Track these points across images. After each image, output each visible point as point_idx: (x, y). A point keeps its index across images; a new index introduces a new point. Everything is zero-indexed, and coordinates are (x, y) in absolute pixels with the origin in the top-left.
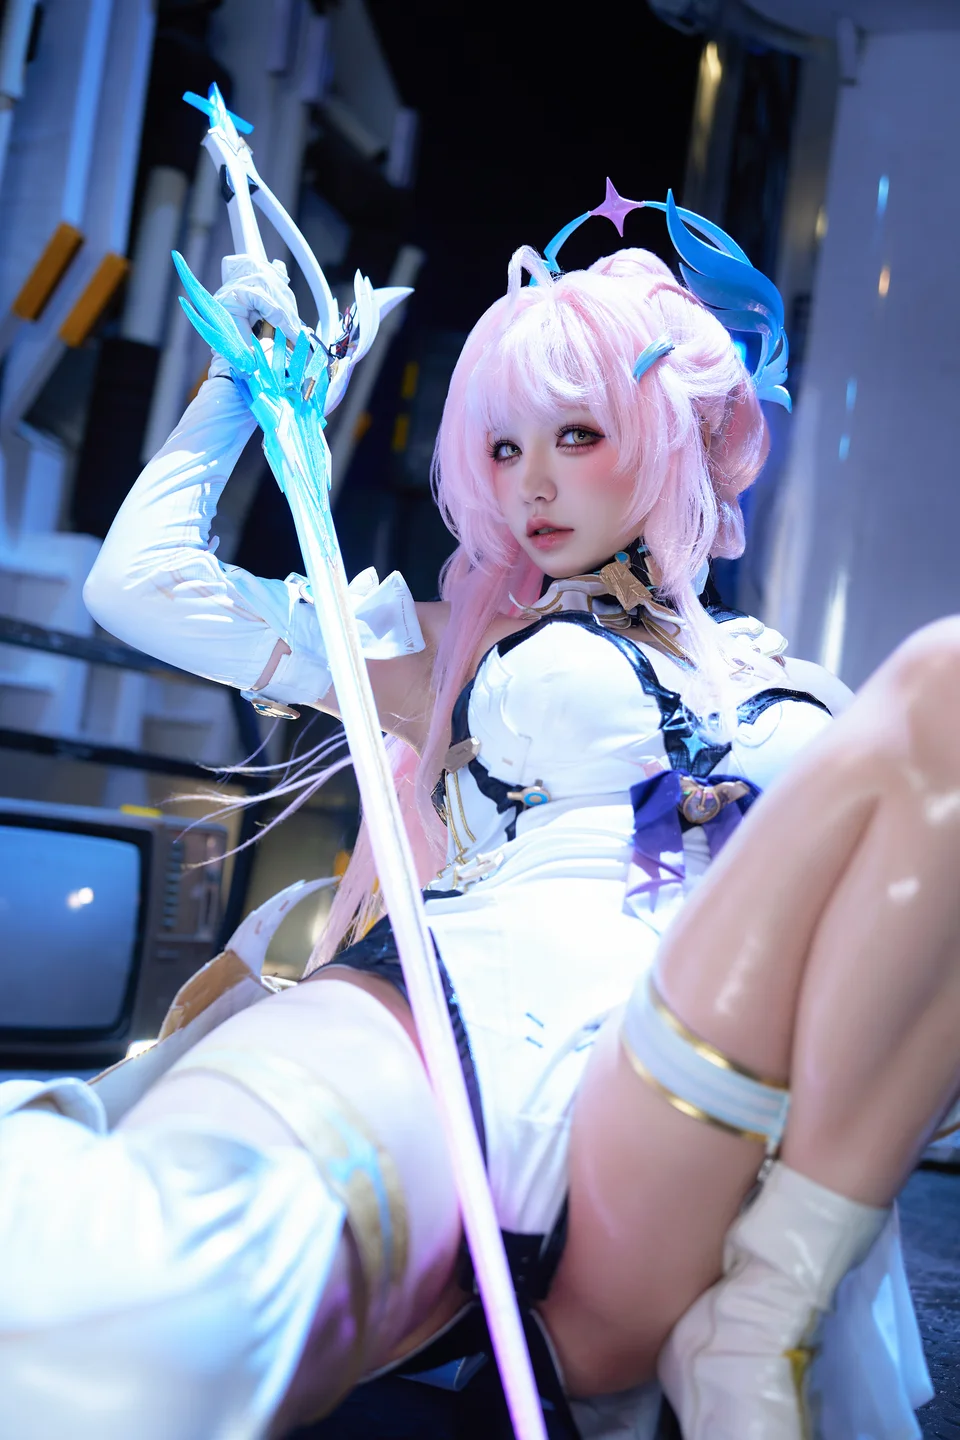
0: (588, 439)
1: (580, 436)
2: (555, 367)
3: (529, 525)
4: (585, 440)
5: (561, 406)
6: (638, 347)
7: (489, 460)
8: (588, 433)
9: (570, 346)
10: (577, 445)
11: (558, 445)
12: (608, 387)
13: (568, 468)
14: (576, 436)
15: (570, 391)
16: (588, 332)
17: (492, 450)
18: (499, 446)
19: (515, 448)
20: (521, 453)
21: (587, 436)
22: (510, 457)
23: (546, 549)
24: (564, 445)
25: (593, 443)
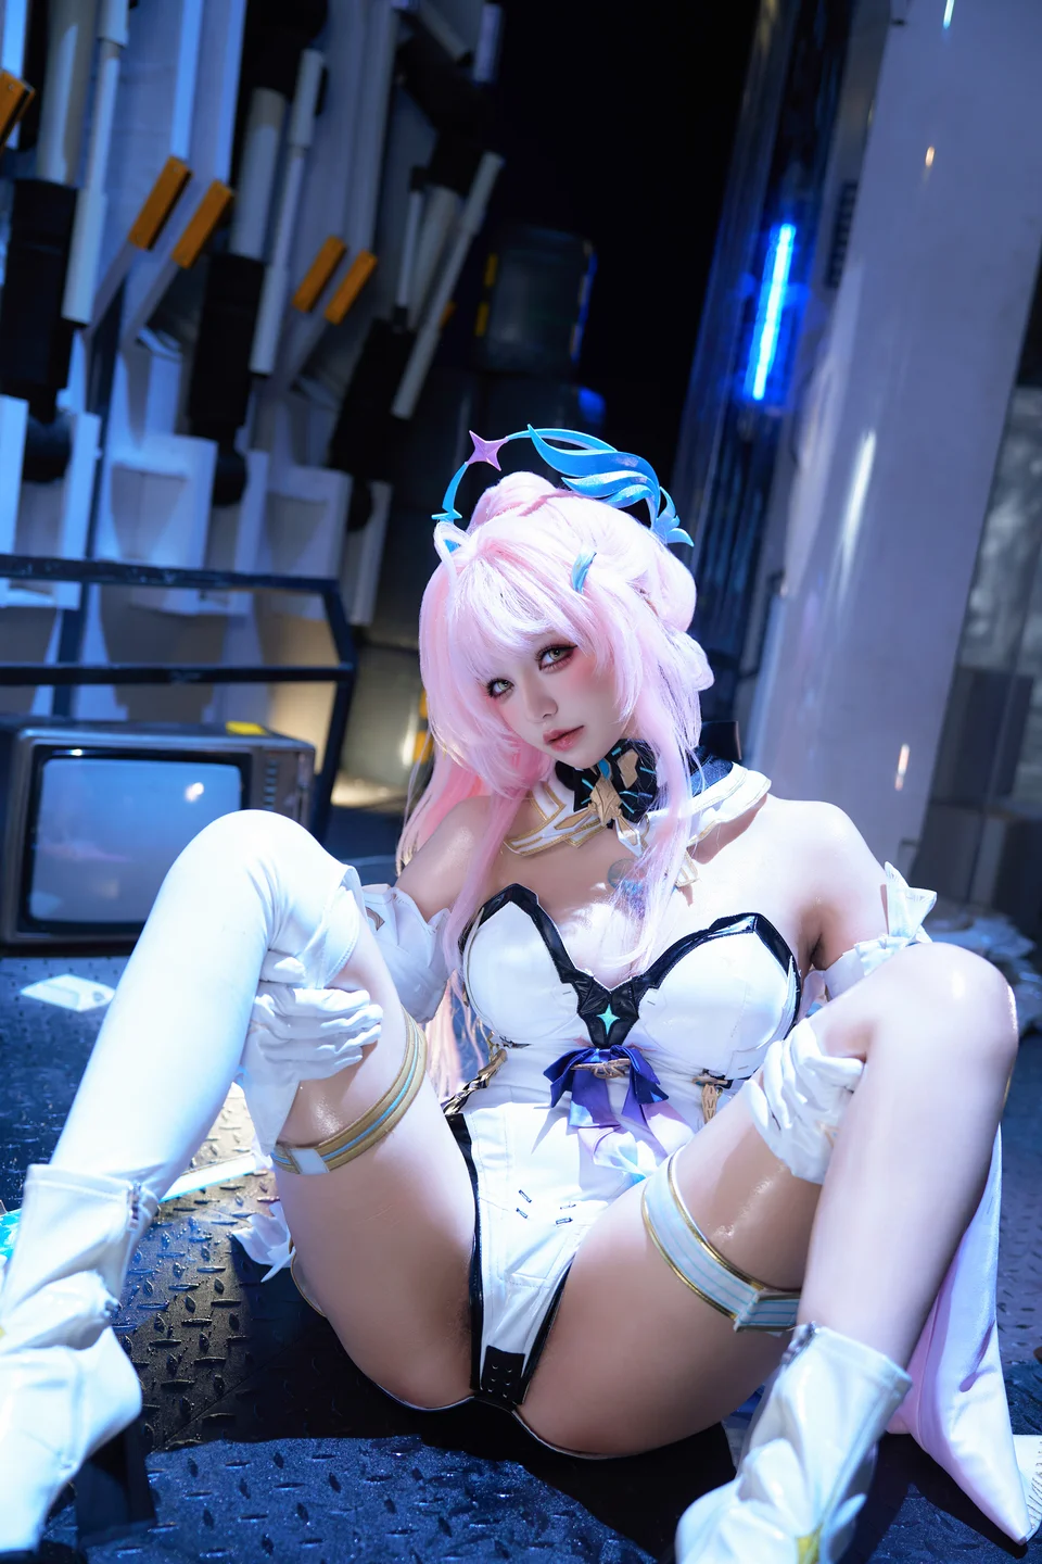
1: (555, 653)
2: (516, 614)
3: (546, 737)
4: (561, 656)
5: (528, 639)
7: (491, 699)
8: (561, 649)
9: (518, 590)
11: (541, 668)
12: (564, 611)
13: (558, 683)
14: (552, 655)
15: (533, 626)
16: (526, 572)
17: (486, 690)
18: (491, 685)
19: (504, 682)
20: (512, 685)
21: (559, 651)
22: (504, 691)
23: (565, 750)
24: (545, 667)
25: (568, 656)
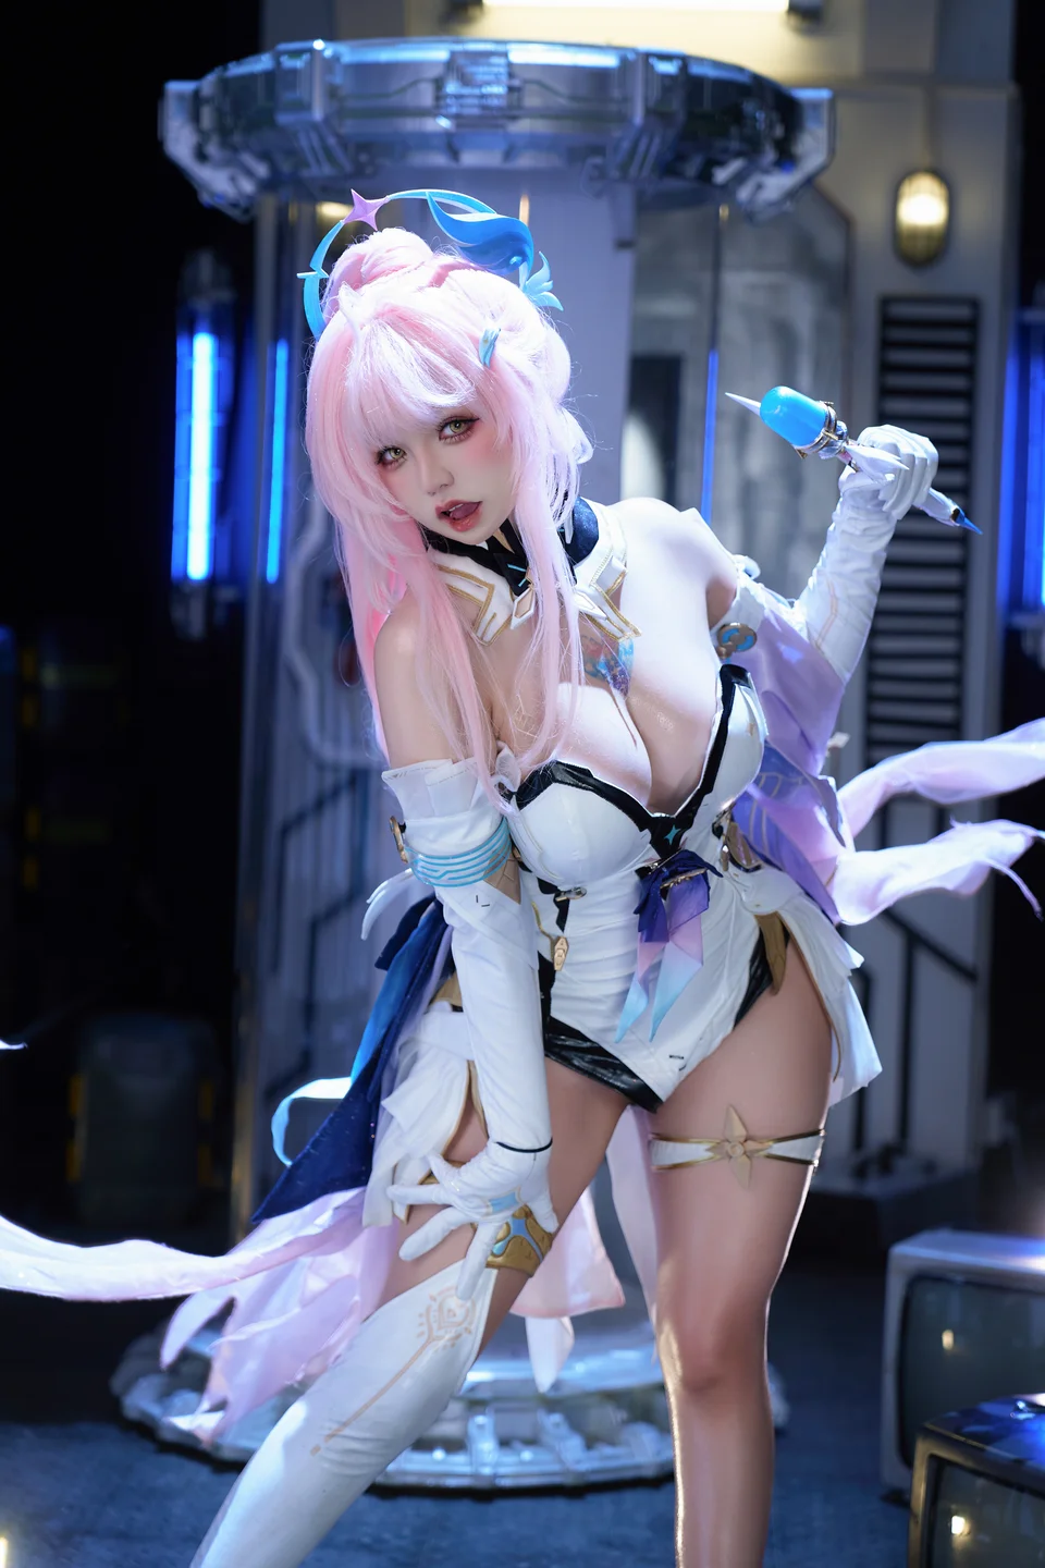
0: (464, 426)
1: (455, 426)
6: (475, 341)
7: (378, 465)
8: (463, 421)
10: (457, 434)
11: (440, 439)
14: (453, 427)
17: (377, 457)
18: (382, 453)
19: (398, 451)
20: (408, 452)
22: (396, 460)
24: (446, 438)
25: (469, 429)
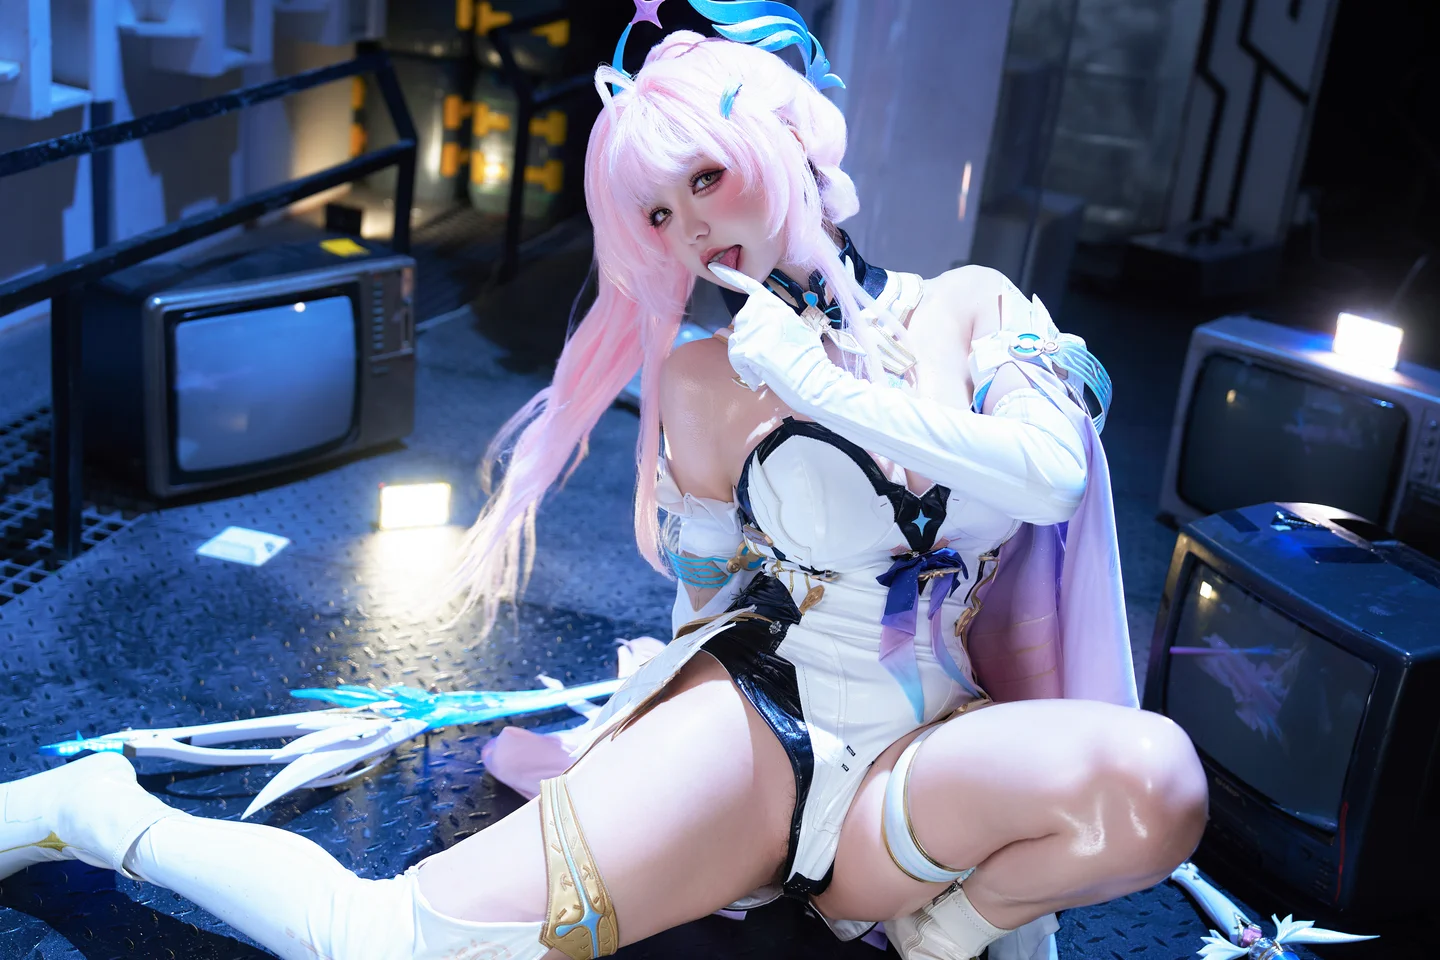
0: (713, 177)
1: (707, 179)
4: (711, 180)
5: (683, 162)
7: (654, 227)
8: (712, 173)
10: (708, 186)
11: (694, 193)
12: (713, 136)
13: (706, 205)
14: (704, 181)
15: (685, 150)
17: (650, 219)
18: (654, 214)
19: (665, 211)
20: (671, 214)
21: (709, 176)
22: (664, 220)
24: (697, 191)
25: (719, 179)
